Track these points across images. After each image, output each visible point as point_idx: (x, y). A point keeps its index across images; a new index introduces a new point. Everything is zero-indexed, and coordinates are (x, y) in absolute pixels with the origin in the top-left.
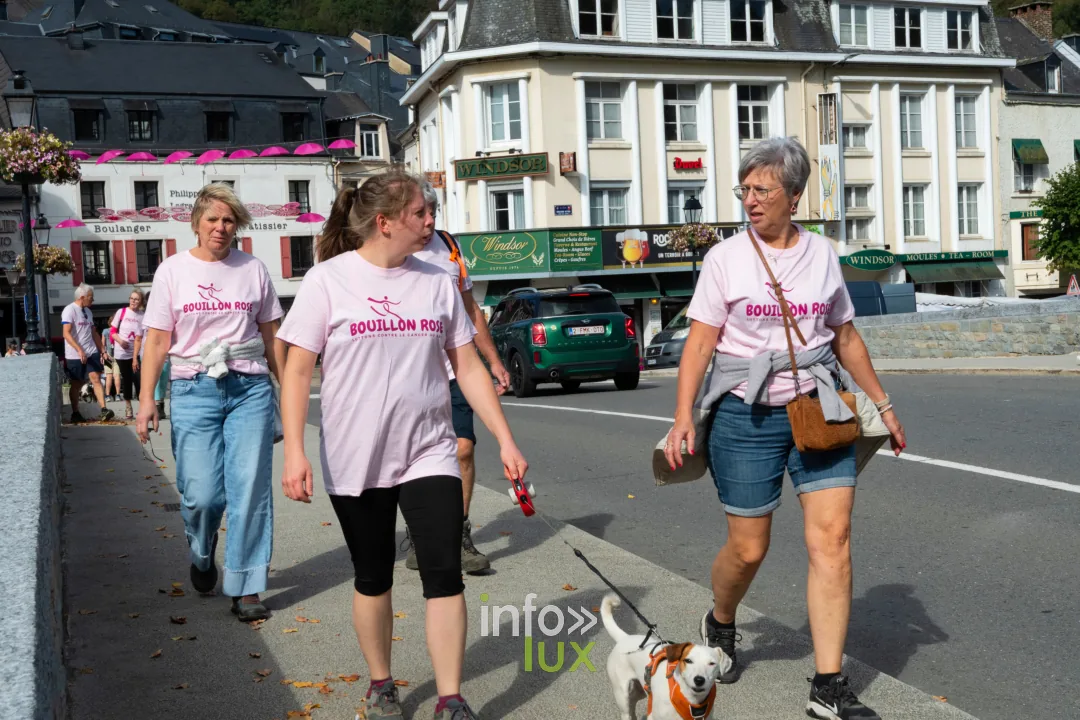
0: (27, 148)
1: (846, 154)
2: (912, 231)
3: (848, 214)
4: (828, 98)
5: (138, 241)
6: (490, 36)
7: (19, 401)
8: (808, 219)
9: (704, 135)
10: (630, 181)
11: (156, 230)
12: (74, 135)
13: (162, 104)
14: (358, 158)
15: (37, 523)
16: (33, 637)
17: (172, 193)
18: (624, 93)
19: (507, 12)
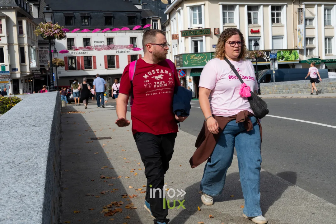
0: (50, 28)
1: (306, 27)
2: (327, 52)
3: (307, 47)
4: (301, 10)
5: (84, 56)
7: (46, 106)
8: (294, 48)
9: (260, 22)
11: (90, 53)
12: (65, 24)
13: (91, 14)
15: (48, 145)
16: (45, 180)
17: (95, 42)
18: (235, 9)
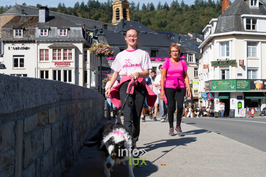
0: (102, 48)
6: (222, 30)
10: (258, 68)
14: (187, 62)
18: (258, 45)
19: (227, 24)
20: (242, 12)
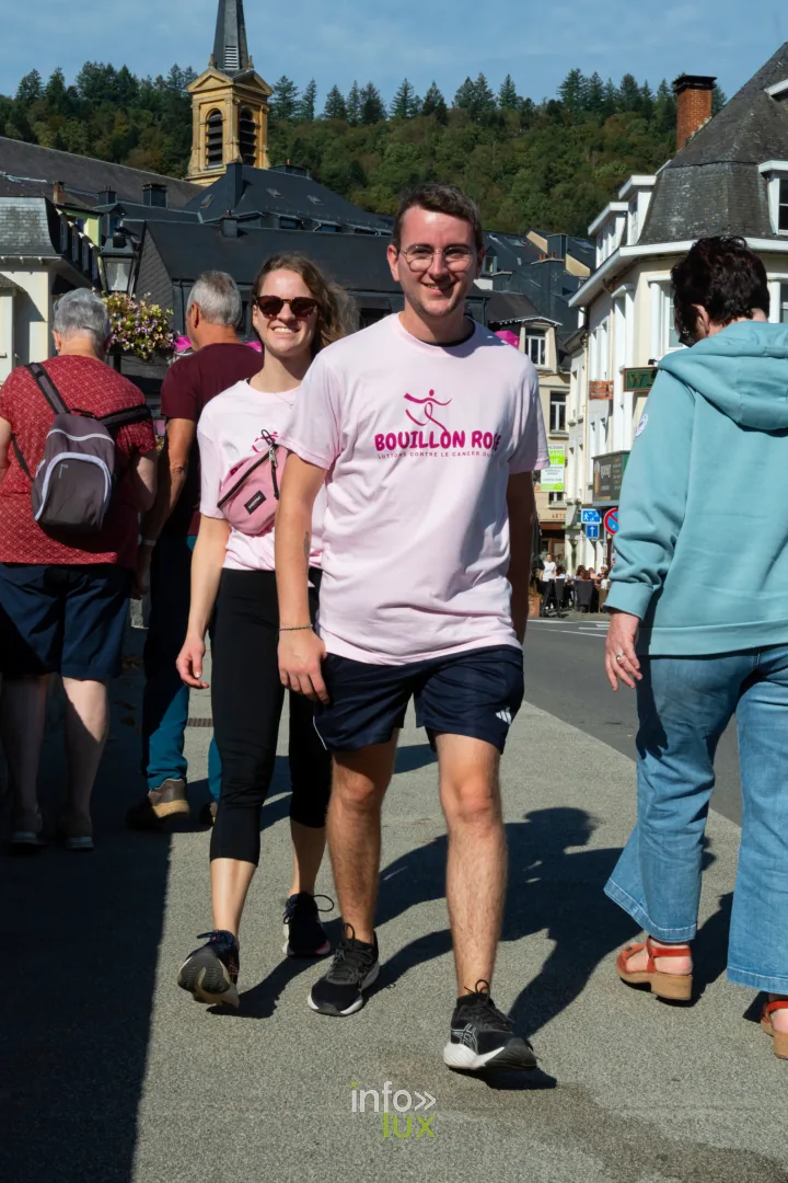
6: (674, 230)
19: (696, 202)
20: (766, 149)
